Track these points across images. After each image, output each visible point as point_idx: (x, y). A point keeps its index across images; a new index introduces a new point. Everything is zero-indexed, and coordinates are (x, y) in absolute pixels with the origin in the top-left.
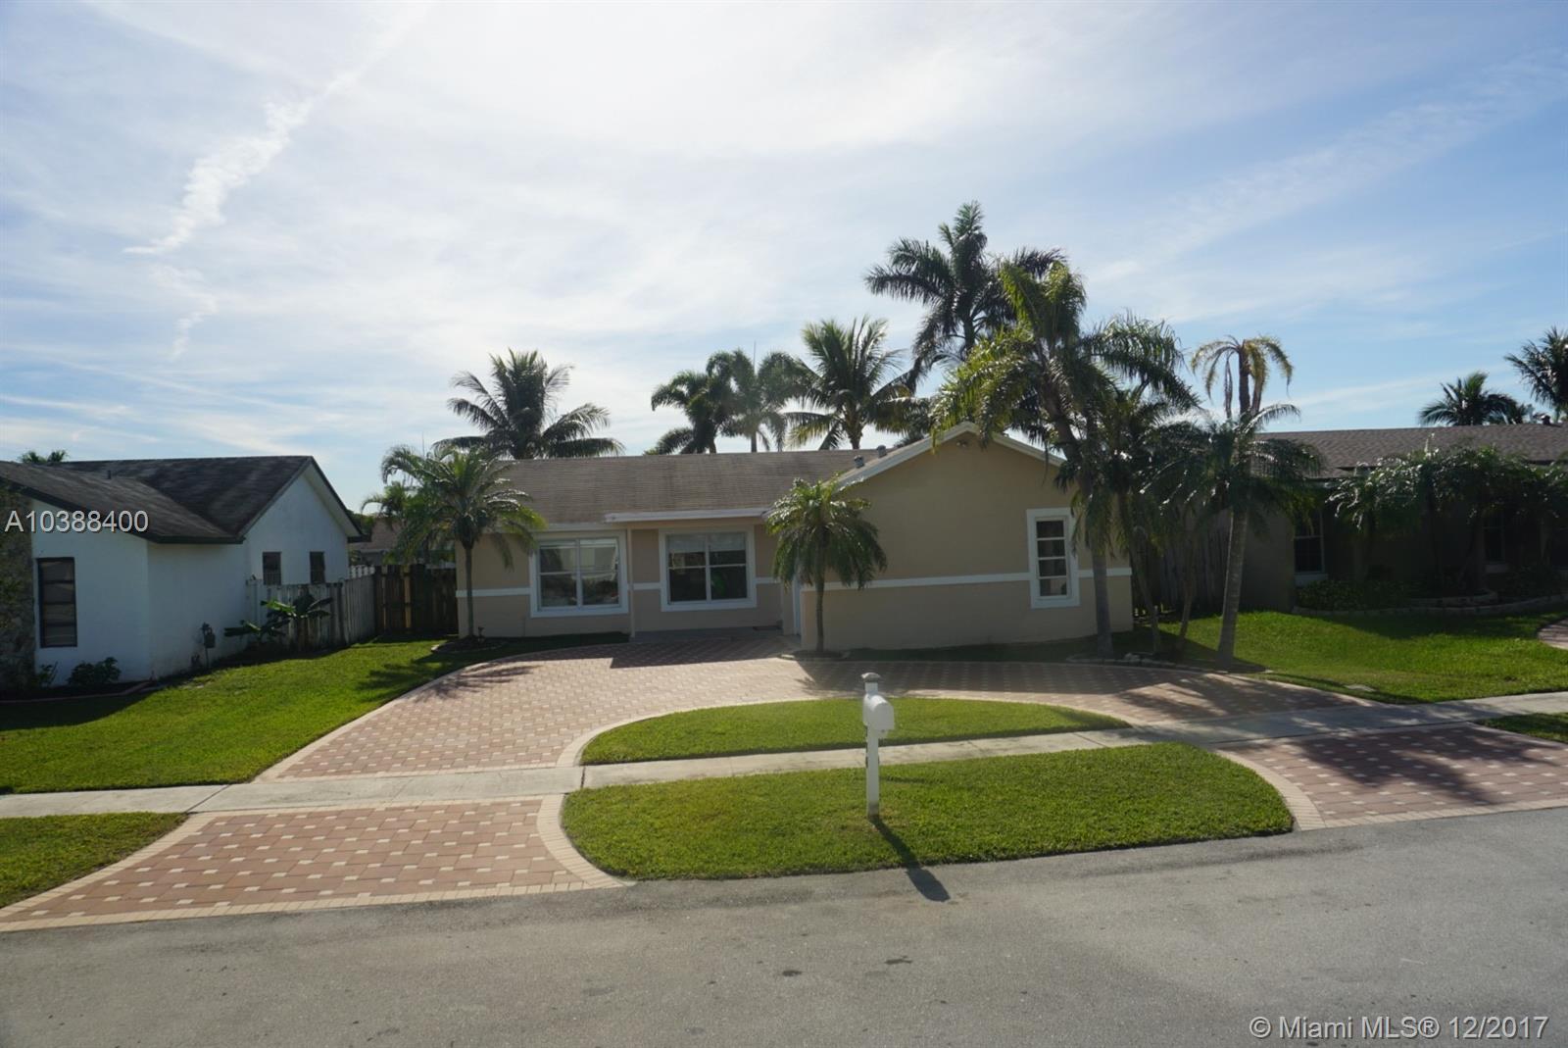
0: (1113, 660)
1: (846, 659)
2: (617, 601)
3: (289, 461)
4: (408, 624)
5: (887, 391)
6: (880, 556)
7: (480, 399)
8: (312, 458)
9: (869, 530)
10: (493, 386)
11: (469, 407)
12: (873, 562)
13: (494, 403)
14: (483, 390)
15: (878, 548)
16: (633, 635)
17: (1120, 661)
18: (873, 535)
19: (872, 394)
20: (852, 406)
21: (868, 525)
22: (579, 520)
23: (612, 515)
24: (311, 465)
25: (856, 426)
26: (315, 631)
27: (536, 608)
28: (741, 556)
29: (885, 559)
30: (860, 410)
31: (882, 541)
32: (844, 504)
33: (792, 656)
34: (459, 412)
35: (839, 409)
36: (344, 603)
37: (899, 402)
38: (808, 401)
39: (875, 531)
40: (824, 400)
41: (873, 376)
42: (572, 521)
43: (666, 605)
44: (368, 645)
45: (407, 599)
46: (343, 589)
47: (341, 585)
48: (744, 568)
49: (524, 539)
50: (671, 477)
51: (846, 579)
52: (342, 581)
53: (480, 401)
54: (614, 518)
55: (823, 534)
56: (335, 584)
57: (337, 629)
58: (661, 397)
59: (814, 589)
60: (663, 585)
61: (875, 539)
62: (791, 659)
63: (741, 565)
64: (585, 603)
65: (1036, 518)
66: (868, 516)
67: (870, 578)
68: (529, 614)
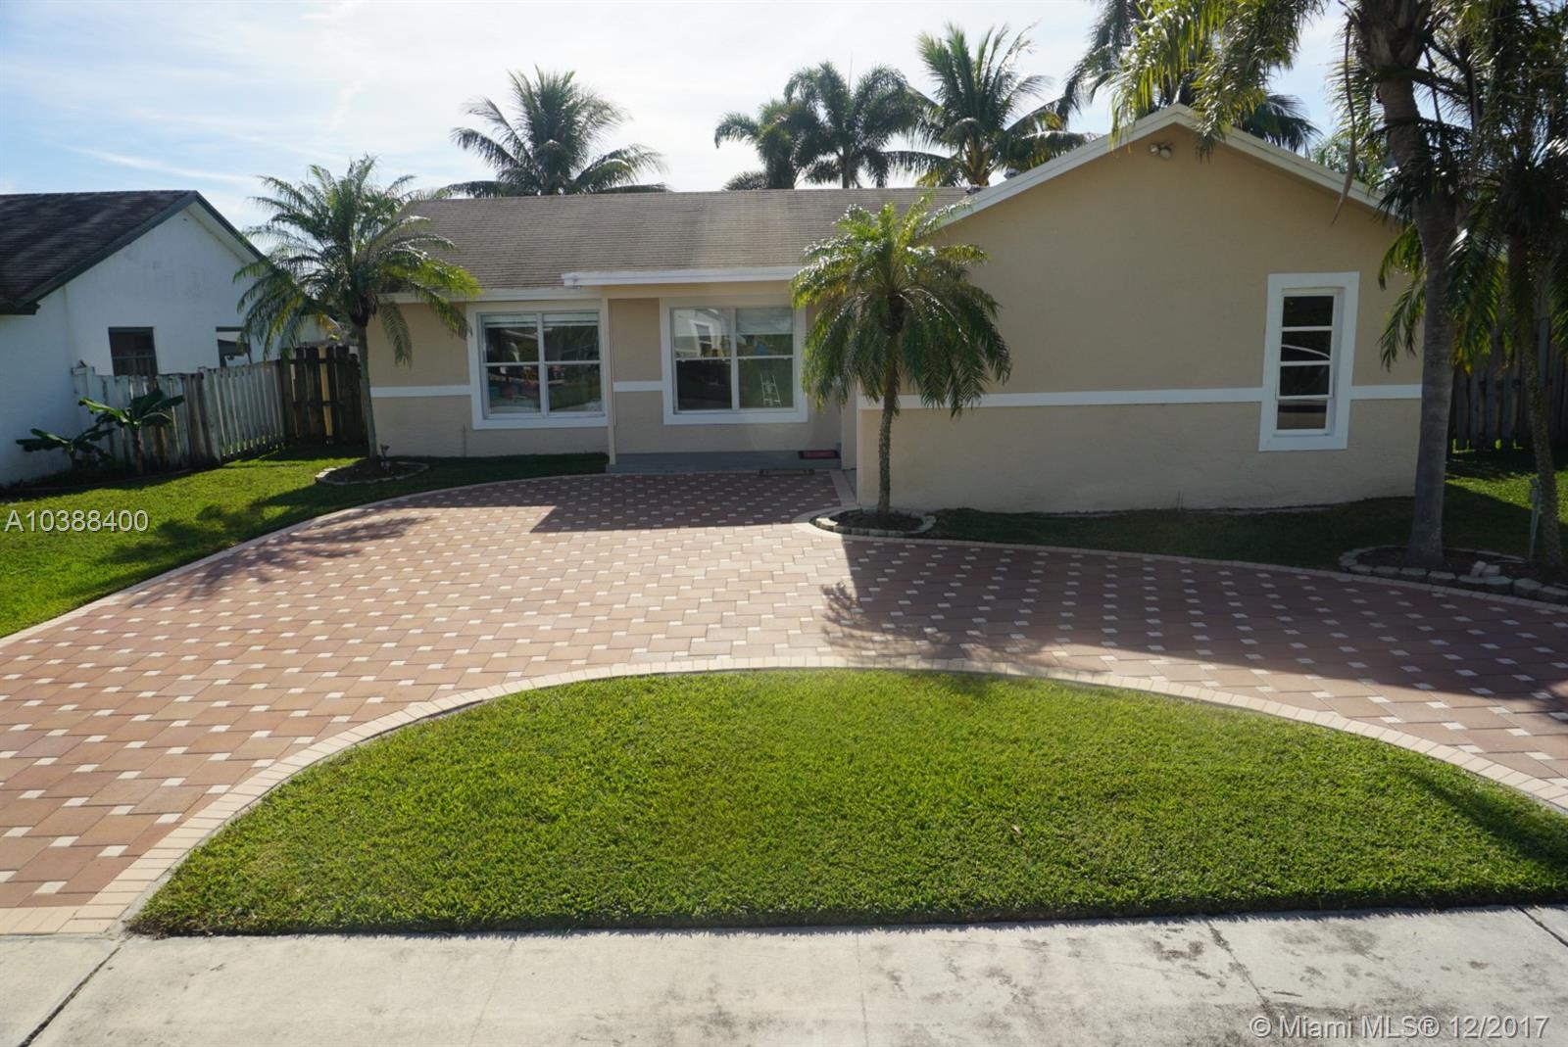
0: (1450, 576)
1: (924, 535)
2: (600, 409)
3: (162, 197)
4: (329, 431)
5: (1026, 124)
6: (996, 351)
7: (498, 131)
8: (196, 193)
9: (979, 304)
10: (515, 114)
11: (479, 139)
12: (985, 362)
13: (516, 139)
14: (501, 120)
15: (996, 337)
16: (612, 460)
17: (1463, 578)
18: (987, 312)
19: (1006, 127)
20: (976, 144)
21: (977, 293)
22: (537, 284)
23: (572, 275)
24: (196, 205)
25: (982, 172)
26: (172, 442)
27: (480, 416)
28: (784, 343)
29: (1006, 359)
30: (988, 150)
31: (1003, 325)
32: (932, 251)
33: (833, 524)
34: (465, 146)
35: (962, 147)
36: (209, 403)
37: (1042, 137)
38: (918, 136)
39: (992, 305)
40: (939, 135)
41: (1007, 104)
42: (526, 285)
43: (672, 416)
44: (251, 463)
45: (325, 395)
46: (205, 383)
47: (201, 376)
48: (790, 360)
49: (454, 314)
50: (695, 223)
51: (932, 392)
52: (202, 370)
53: (498, 136)
54: (576, 280)
55: (891, 308)
56: (193, 376)
57: (202, 441)
58: (726, 130)
59: (881, 405)
60: (666, 385)
61: (992, 320)
62: (830, 529)
63: (786, 357)
64: (552, 409)
65: (1283, 290)
66: (979, 278)
67: (979, 391)
68: (471, 424)
